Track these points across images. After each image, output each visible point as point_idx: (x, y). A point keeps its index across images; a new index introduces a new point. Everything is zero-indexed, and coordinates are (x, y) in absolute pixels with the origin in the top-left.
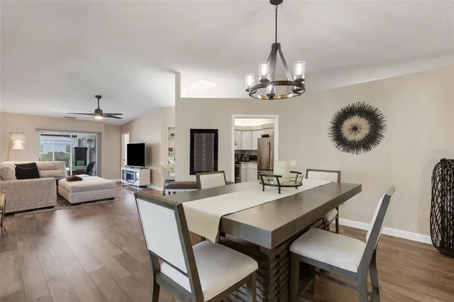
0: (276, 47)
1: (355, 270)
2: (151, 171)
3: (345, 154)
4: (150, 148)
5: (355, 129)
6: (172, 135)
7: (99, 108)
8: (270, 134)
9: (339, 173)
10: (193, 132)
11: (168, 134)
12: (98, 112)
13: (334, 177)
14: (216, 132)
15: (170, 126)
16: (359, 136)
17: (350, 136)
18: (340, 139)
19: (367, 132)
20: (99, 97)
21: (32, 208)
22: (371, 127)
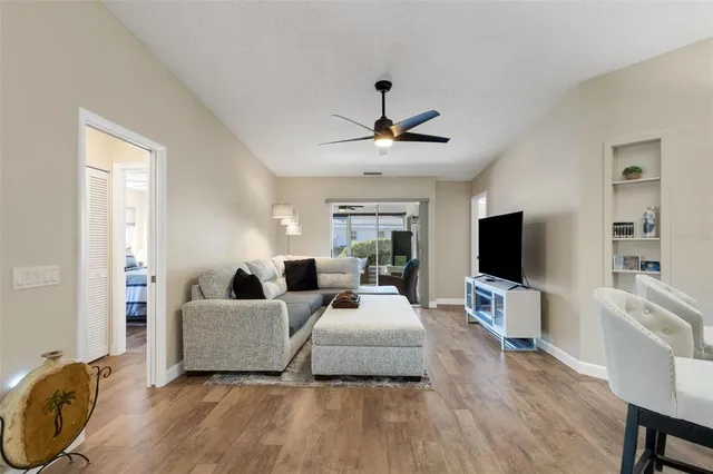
2: (543, 295)
4: (540, 227)
6: (631, 172)
7: (384, 117)
11: (612, 169)
12: (383, 126)
15: (619, 141)
20: (383, 86)
21: (238, 368)
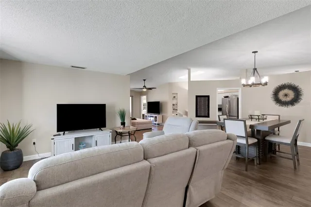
0: (255, 69)
1: (290, 143)
3: (281, 107)
5: (286, 95)
6: (174, 97)
8: (230, 96)
9: (279, 116)
10: (197, 97)
11: (172, 96)
13: (277, 117)
14: (208, 97)
15: (173, 92)
16: (288, 99)
17: (283, 99)
18: (277, 100)
19: (293, 97)
20: (144, 80)
22: (295, 95)
